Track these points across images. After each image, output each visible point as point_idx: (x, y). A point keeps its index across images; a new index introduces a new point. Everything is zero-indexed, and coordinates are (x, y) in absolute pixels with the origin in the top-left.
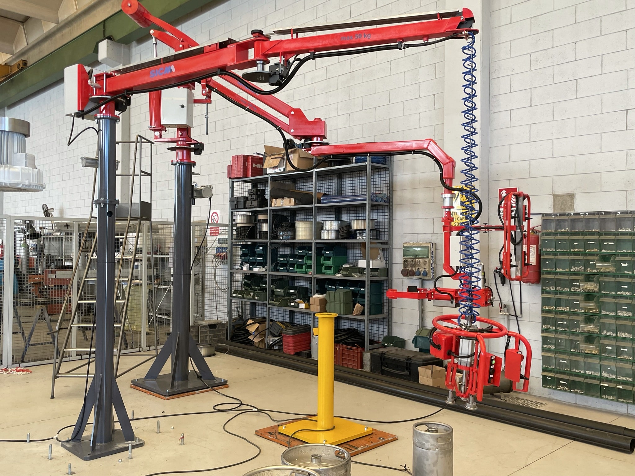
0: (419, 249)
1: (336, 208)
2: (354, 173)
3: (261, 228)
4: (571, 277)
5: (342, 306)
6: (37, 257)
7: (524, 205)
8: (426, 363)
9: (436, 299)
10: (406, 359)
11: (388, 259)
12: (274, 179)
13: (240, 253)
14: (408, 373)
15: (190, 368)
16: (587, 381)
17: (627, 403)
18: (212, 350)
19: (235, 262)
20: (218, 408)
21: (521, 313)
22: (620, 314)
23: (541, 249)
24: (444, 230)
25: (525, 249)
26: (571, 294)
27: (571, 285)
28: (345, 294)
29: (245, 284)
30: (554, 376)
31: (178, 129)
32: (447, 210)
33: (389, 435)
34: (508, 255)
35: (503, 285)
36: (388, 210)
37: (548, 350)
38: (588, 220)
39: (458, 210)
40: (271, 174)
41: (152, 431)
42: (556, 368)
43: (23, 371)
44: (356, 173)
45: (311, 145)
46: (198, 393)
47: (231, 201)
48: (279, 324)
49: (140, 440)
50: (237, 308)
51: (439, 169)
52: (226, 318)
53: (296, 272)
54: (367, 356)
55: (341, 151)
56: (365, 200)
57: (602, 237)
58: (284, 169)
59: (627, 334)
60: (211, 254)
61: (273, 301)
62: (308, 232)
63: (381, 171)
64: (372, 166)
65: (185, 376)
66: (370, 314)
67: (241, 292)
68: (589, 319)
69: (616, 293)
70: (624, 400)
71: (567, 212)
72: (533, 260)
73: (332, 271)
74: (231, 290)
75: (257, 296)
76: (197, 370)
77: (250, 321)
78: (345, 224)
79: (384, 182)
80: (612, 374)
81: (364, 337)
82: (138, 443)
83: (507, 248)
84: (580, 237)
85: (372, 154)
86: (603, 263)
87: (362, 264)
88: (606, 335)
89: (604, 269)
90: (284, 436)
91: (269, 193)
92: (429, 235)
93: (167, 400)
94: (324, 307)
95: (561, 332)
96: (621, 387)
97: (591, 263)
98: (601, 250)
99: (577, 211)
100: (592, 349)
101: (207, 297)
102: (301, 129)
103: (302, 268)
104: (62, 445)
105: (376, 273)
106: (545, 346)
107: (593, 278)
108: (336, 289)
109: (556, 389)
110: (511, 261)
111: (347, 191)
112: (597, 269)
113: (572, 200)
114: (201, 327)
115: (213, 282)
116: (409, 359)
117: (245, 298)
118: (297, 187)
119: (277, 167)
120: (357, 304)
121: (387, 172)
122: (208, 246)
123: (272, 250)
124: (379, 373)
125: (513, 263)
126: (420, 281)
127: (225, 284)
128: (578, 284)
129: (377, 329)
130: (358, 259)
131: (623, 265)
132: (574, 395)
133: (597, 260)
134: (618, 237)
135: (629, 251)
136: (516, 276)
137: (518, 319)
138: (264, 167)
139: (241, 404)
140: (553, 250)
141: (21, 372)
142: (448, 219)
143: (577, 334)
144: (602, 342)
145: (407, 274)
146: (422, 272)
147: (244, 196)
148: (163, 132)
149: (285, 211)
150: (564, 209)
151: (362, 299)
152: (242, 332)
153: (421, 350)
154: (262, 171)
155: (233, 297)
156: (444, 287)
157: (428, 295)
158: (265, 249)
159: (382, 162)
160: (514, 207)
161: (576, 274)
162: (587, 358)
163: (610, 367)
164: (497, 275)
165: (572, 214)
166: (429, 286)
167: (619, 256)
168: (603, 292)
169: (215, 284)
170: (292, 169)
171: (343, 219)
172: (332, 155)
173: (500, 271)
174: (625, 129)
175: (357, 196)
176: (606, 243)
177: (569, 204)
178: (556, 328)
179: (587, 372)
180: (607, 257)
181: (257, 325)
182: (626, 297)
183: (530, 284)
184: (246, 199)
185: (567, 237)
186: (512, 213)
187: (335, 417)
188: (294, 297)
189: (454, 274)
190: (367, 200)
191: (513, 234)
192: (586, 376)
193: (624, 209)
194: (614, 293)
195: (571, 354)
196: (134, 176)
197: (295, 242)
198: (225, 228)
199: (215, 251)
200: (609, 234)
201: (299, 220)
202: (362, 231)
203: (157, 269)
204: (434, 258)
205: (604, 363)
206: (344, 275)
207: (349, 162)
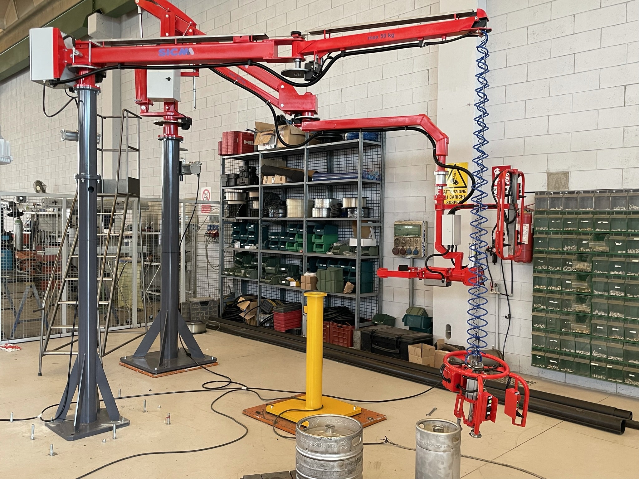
0: (410, 227)
1: (328, 186)
2: (346, 150)
3: (252, 206)
4: (563, 257)
5: (333, 284)
6: (31, 234)
7: (518, 183)
8: (416, 341)
9: (426, 278)
10: (396, 337)
11: (379, 238)
12: (265, 156)
13: (231, 231)
14: (398, 352)
15: (180, 346)
16: (577, 360)
17: (617, 383)
18: (203, 328)
19: (226, 240)
20: (208, 386)
21: (512, 293)
22: (612, 293)
23: (533, 228)
24: (436, 208)
25: (518, 227)
26: (562, 273)
27: (563, 265)
28: (337, 272)
29: (237, 262)
30: (543, 355)
31: (164, 103)
32: (440, 188)
33: (378, 415)
34: (500, 234)
35: (495, 264)
36: (380, 188)
37: (539, 330)
38: (583, 199)
39: (450, 188)
40: (262, 151)
41: (138, 410)
42: (546, 347)
43: (12, 347)
44: (348, 150)
45: (301, 120)
46: (187, 371)
47: (222, 178)
48: (270, 301)
49: (125, 420)
50: (229, 285)
51: (432, 147)
52: (217, 295)
53: (288, 250)
54: (357, 334)
55: (332, 127)
56: (357, 178)
57: (596, 216)
58: (276, 146)
59: (618, 314)
60: (203, 231)
61: (264, 278)
62: (299, 210)
63: (373, 149)
64: (364, 143)
65: (175, 353)
66: (361, 293)
67: (232, 270)
68: (581, 299)
69: (609, 272)
70: (614, 379)
71: (561, 190)
72: (525, 239)
73: (323, 250)
74: (222, 268)
75: (248, 274)
76: (186, 347)
77: (241, 299)
78: (336, 202)
79: (376, 160)
80: (602, 354)
81: (354, 315)
82: (123, 423)
83: (500, 227)
84: (574, 216)
85: (363, 130)
86: (596, 242)
87: (353, 242)
88: (597, 314)
89: (597, 249)
90: (271, 415)
91: (260, 170)
92: (421, 213)
93: (155, 378)
94: (315, 286)
95: (552, 312)
96: (611, 367)
97: (584, 242)
98: (595, 229)
99: (572, 189)
100: (584, 328)
101: (199, 275)
102: (291, 103)
103: (293, 246)
104: (46, 425)
105: (367, 252)
106: (535, 325)
107: (586, 258)
108: (327, 267)
109: (545, 368)
110: (504, 240)
111: (338, 169)
112: (590, 248)
113: (566, 178)
114: (192, 304)
115: (204, 259)
116: (399, 338)
117: (236, 276)
118: (288, 165)
119: (267, 144)
120: (348, 282)
121: (379, 149)
122: (200, 223)
123: (263, 228)
124: (369, 351)
125: (506, 242)
126: (411, 260)
127: (216, 262)
128: (570, 263)
129: (368, 307)
130: (349, 238)
131: (617, 244)
132: (563, 374)
133: (591, 240)
134: (612, 216)
135: (624, 230)
136: (509, 255)
137: (509, 298)
138: (255, 144)
139: (231, 382)
140: (546, 229)
141: (10, 349)
142: (441, 198)
143: (568, 314)
144: (593, 321)
145: (398, 253)
146: (413, 251)
147: (236, 173)
148: (150, 106)
149: (276, 189)
150: (558, 188)
151: (353, 278)
152: (234, 309)
153: (410, 329)
154: (252, 148)
155: (225, 274)
156: (435, 266)
157: (419, 274)
158: (256, 227)
159: (374, 139)
160: (508, 185)
161: (569, 253)
162: (578, 337)
163: (600, 346)
164: (489, 254)
165: (567, 192)
166: (420, 265)
167: (613, 235)
168: (596, 271)
169: (206, 261)
170: (284, 146)
171: (335, 197)
172: (323, 131)
173: (492, 250)
174: (623, 105)
175: (349, 173)
176: (600, 222)
177: (563, 182)
178: (547, 308)
179: (577, 351)
180: (601, 236)
181: (249, 302)
182: (619, 277)
183: (522, 263)
184: (237, 176)
185: (560, 216)
186: (506, 191)
187: (323, 395)
188: (285, 275)
189: (446, 253)
190: (359, 177)
191: (507, 212)
192: (576, 356)
193: (619, 187)
194: (607, 273)
195: (561, 334)
196: (121, 151)
197: (286, 221)
198: (216, 205)
199: (207, 229)
200: (604, 213)
201: (290, 198)
202: (353, 209)
203: (147, 246)
204: (426, 236)
205: (595, 342)
206: (335, 254)
207: (341, 139)
